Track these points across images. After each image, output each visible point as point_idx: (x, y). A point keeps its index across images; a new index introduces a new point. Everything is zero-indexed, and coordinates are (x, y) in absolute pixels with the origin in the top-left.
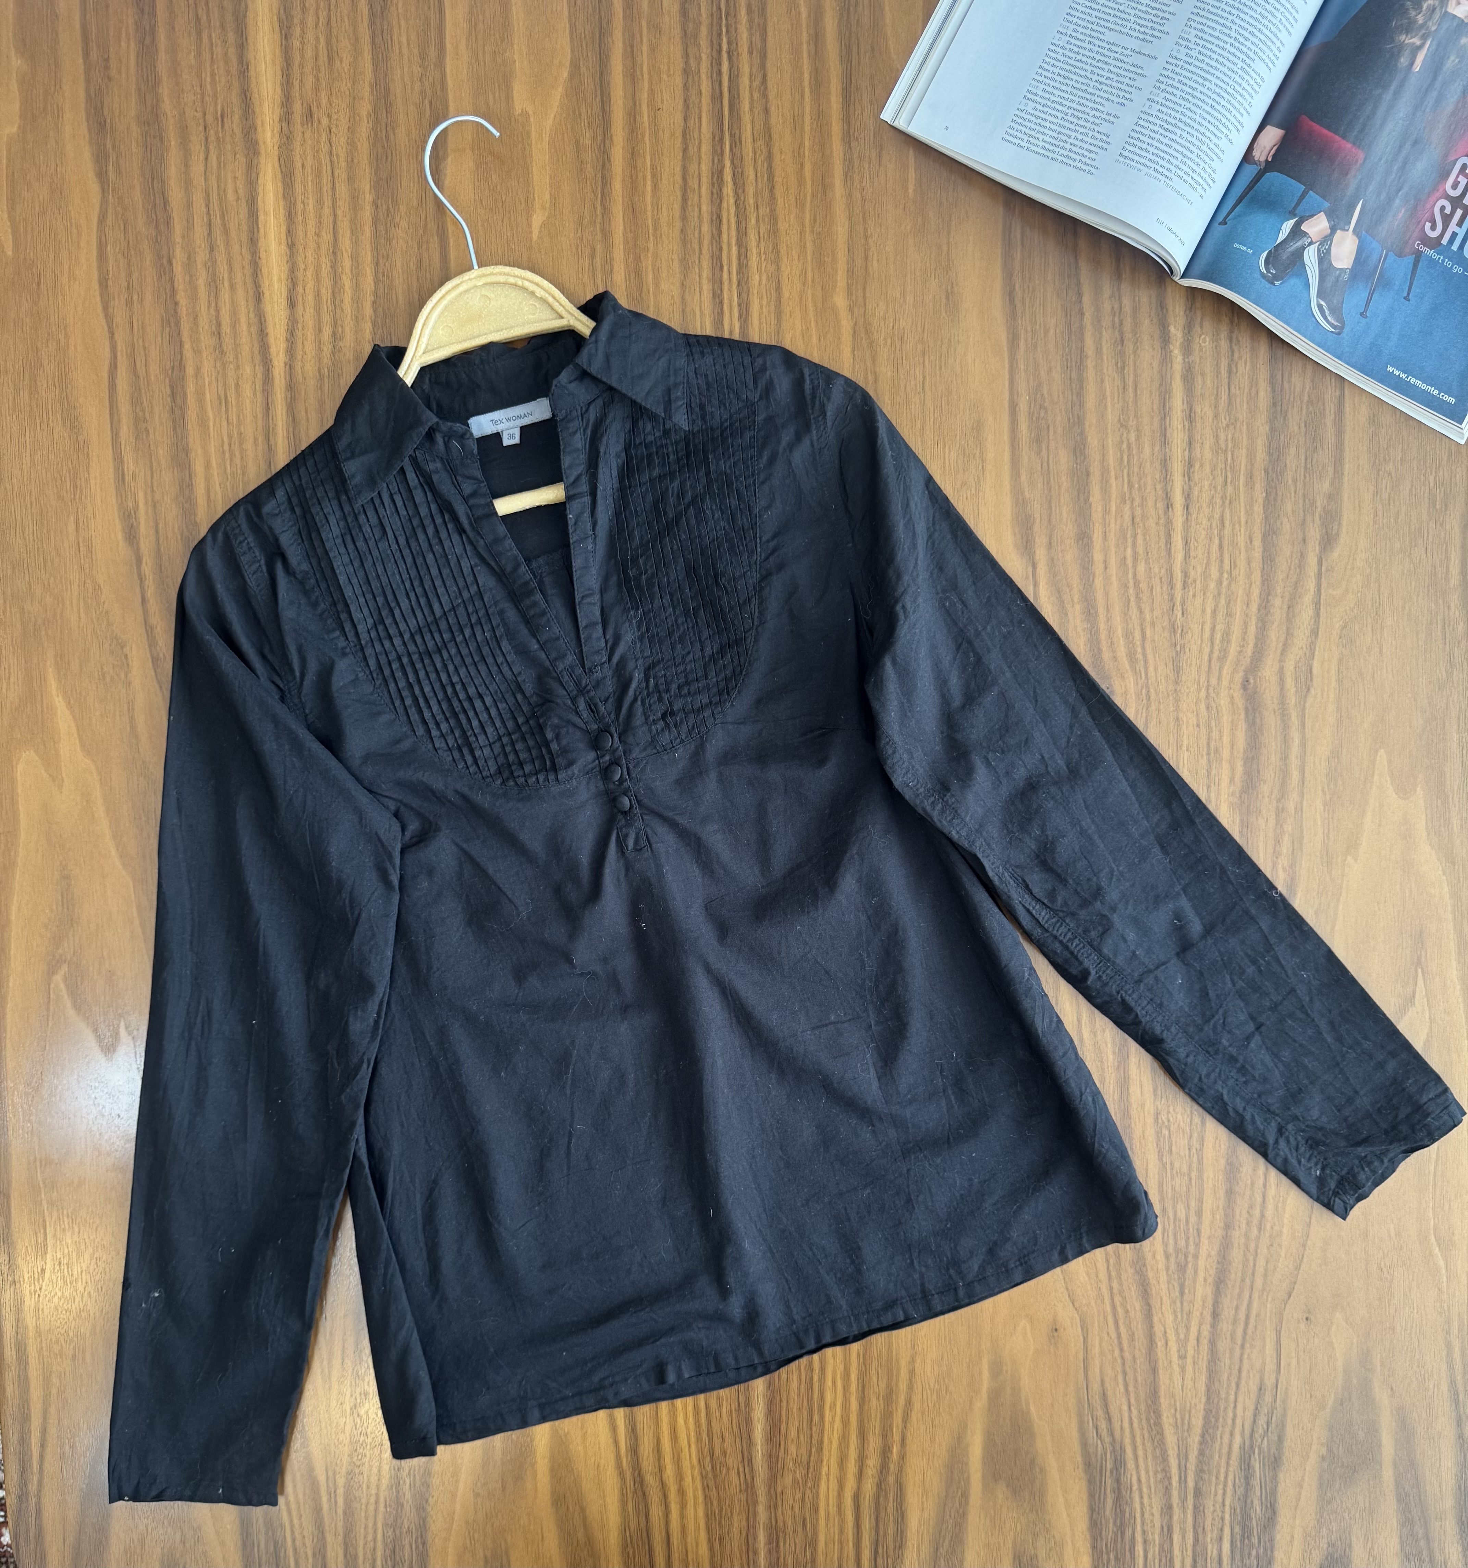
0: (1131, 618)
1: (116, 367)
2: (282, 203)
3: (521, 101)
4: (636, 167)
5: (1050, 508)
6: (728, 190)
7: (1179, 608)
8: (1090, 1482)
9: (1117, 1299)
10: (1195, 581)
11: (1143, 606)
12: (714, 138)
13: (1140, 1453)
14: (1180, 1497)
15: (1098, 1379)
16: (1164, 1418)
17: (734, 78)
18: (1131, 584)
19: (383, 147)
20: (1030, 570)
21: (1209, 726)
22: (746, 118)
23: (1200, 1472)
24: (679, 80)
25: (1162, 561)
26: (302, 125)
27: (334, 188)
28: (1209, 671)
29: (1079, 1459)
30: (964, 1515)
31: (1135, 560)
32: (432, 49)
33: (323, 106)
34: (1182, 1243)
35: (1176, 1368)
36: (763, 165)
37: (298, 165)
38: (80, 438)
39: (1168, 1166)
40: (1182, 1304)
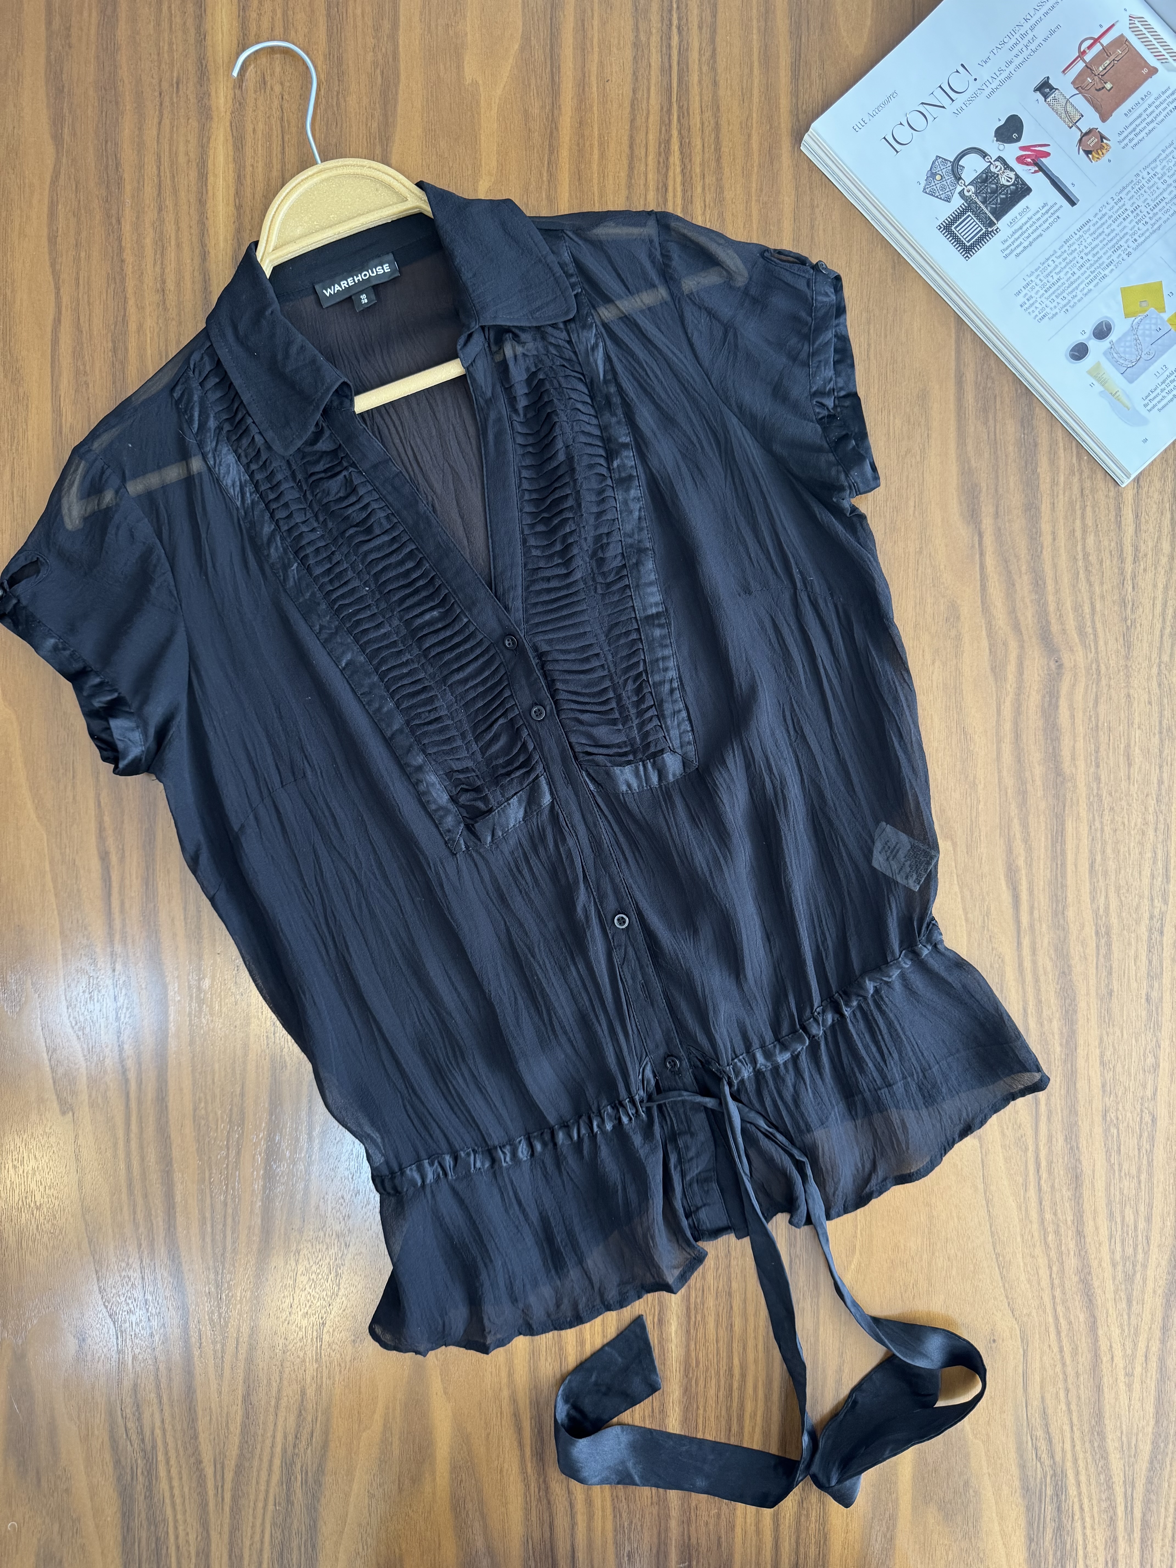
0: (1080, 591)
1: (59, 321)
2: (231, 166)
3: (471, 71)
4: (583, 136)
5: (997, 477)
6: (675, 158)
7: (1130, 582)
8: (1029, 1509)
9: (1060, 1309)
10: (1146, 555)
11: (1092, 579)
12: (662, 108)
13: (1083, 1478)
14: (1126, 1529)
15: (1038, 1395)
16: (1109, 1441)
17: (683, 52)
18: (1080, 556)
19: (334, 114)
20: (976, 538)
21: (1161, 704)
22: (695, 90)
23: (1147, 1502)
24: (629, 53)
25: (1112, 534)
26: (255, 92)
27: (283, 153)
28: (1160, 648)
29: (1017, 1483)
30: (892, 1539)
31: (1084, 532)
32: (386, 22)
33: (277, 74)
34: (1130, 1251)
35: (1122, 1387)
36: (710, 135)
37: (249, 128)
38: (21, 390)
39: (1116, 1167)
40: (1129, 1318)
